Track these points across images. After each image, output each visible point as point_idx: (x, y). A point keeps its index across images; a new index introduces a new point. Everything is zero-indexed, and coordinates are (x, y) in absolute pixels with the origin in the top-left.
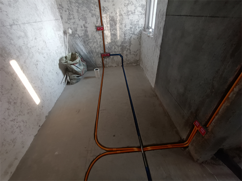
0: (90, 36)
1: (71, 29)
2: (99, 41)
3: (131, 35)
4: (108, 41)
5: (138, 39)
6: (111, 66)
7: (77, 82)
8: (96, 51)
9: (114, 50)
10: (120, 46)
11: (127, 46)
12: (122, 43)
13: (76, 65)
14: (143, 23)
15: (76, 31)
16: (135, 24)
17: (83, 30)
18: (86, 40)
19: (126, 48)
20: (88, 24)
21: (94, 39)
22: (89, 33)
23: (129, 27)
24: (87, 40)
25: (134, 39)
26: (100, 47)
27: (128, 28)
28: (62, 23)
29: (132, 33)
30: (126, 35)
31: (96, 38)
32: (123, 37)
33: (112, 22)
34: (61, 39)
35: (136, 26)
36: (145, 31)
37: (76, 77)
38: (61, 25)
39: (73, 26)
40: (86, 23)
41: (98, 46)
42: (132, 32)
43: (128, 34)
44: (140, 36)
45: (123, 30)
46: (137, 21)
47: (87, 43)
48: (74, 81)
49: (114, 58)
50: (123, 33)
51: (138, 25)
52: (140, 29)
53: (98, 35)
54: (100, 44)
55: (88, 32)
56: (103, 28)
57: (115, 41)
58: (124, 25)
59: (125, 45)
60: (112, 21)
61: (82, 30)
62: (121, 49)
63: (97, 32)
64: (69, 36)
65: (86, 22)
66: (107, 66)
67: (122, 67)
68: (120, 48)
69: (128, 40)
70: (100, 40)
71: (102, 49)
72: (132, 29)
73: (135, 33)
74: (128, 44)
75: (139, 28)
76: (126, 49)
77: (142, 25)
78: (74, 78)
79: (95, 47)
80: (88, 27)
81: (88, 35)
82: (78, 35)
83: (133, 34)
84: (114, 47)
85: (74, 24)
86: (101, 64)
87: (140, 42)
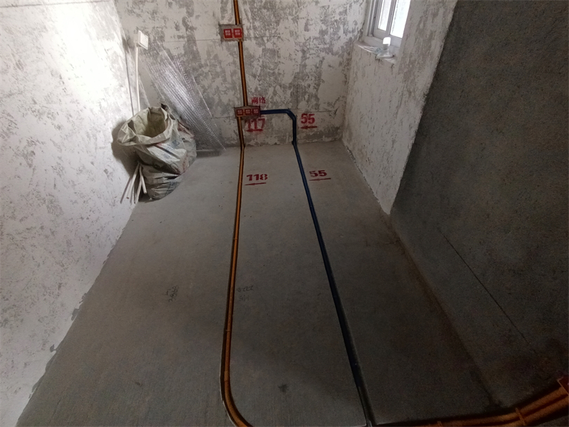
0: (203, 56)
1: (146, 33)
2: (229, 70)
3: (323, 54)
4: (254, 70)
5: (341, 68)
6: (264, 144)
7: (170, 191)
8: (220, 100)
9: (272, 98)
10: (290, 88)
11: (309, 86)
12: (295, 77)
13: (165, 145)
14: (360, 19)
15: (162, 38)
16: (336, 21)
17: (183, 37)
18: (192, 69)
19: (305, 92)
20: (198, 17)
21: (215, 66)
22: (201, 47)
23: (318, 29)
24: (194, 69)
25: (330, 66)
26: (234, 88)
27: (314, 31)
28: (118, 12)
29: (324, 50)
30: (308, 55)
31: (220, 63)
32: (299, 61)
33: (268, 13)
34: (116, 65)
35: (339, 28)
36: (363, 43)
37: (165, 180)
38: (115, 18)
39: (150, 25)
40: (190, 14)
41: (228, 86)
42: (325, 46)
43: (313, 52)
44: (348, 57)
45: (298, 40)
46: (341, 9)
47: (195, 78)
48: (160, 191)
49: (273, 121)
50: (298, 48)
51: (344, 25)
52: (350, 35)
53: (227, 53)
54: (233, 80)
55: (197, 42)
56: (242, 32)
57: (276, 71)
58: (302, 23)
59: (304, 84)
60: (268, 10)
61: (179, 37)
62: (292, 94)
63: (224, 43)
64: (140, 54)
65: (190, 11)
66: (252, 143)
67: (293, 147)
68: (289, 92)
69: (314, 69)
70: (232, 68)
71: (240, 95)
72: (326, 37)
73: (335, 49)
74: (310, 81)
75: (345, 32)
76: (306, 97)
77: (356, 24)
78: (161, 182)
79: (218, 88)
80: (196, 29)
81: (198, 53)
82: (169, 51)
83: (329, 50)
84: (271, 90)
85: (153, 18)
86: (236, 137)
87: (346, 76)
